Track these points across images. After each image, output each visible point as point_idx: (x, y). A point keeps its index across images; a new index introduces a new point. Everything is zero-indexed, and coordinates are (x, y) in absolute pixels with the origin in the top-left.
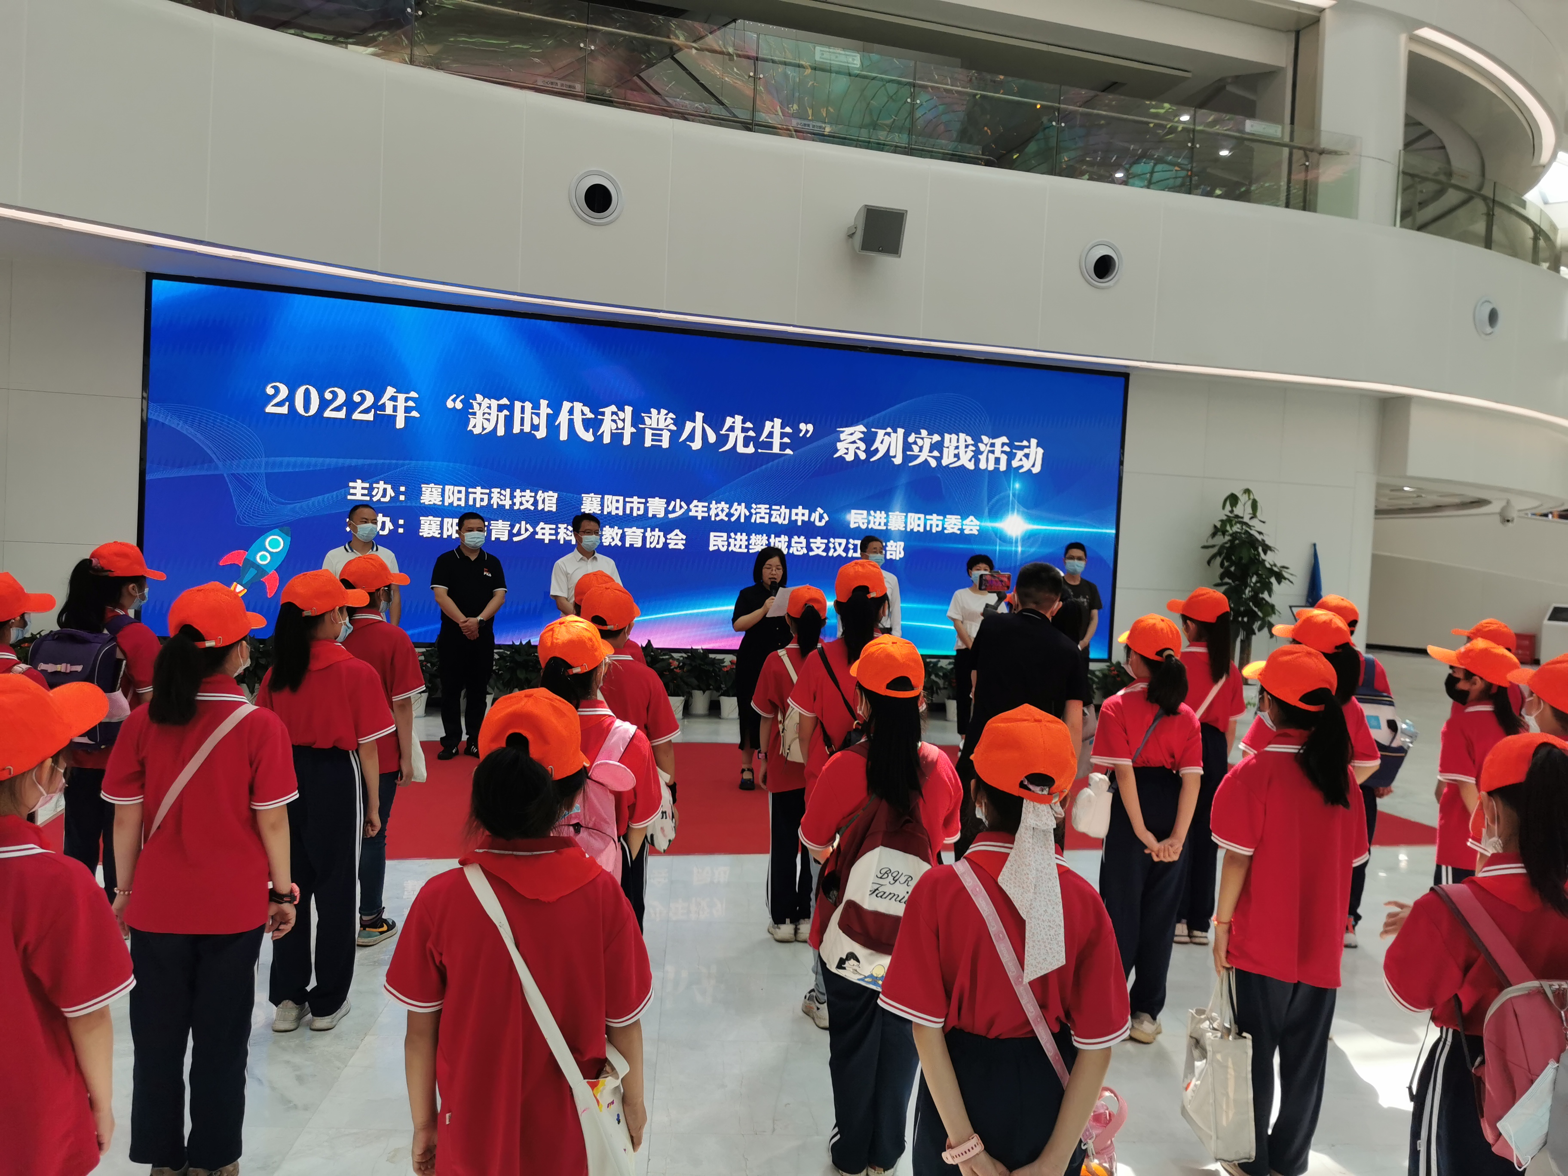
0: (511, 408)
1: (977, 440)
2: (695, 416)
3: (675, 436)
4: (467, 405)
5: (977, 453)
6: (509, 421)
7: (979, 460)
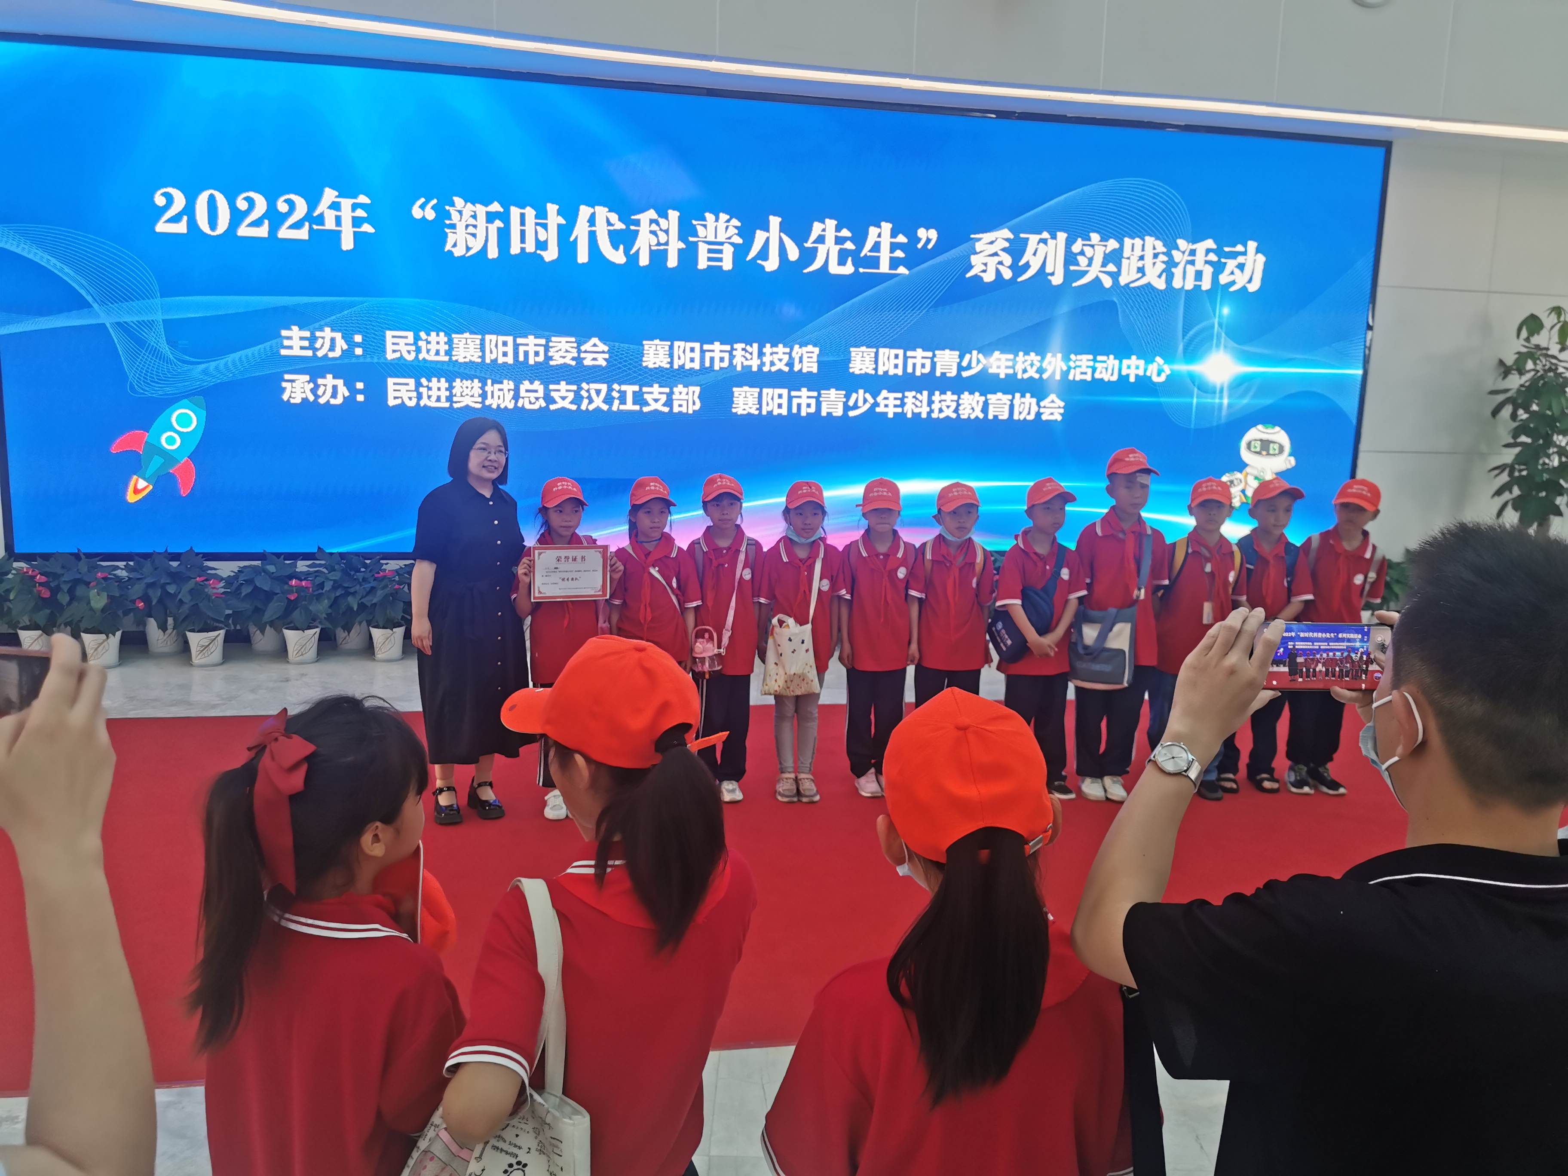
0: (505, 217)
1: (1171, 246)
2: (768, 222)
3: (740, 252)
4: (442, 214)
5: (1171, 264)
6: (504, 236)
7: (1173, 274)
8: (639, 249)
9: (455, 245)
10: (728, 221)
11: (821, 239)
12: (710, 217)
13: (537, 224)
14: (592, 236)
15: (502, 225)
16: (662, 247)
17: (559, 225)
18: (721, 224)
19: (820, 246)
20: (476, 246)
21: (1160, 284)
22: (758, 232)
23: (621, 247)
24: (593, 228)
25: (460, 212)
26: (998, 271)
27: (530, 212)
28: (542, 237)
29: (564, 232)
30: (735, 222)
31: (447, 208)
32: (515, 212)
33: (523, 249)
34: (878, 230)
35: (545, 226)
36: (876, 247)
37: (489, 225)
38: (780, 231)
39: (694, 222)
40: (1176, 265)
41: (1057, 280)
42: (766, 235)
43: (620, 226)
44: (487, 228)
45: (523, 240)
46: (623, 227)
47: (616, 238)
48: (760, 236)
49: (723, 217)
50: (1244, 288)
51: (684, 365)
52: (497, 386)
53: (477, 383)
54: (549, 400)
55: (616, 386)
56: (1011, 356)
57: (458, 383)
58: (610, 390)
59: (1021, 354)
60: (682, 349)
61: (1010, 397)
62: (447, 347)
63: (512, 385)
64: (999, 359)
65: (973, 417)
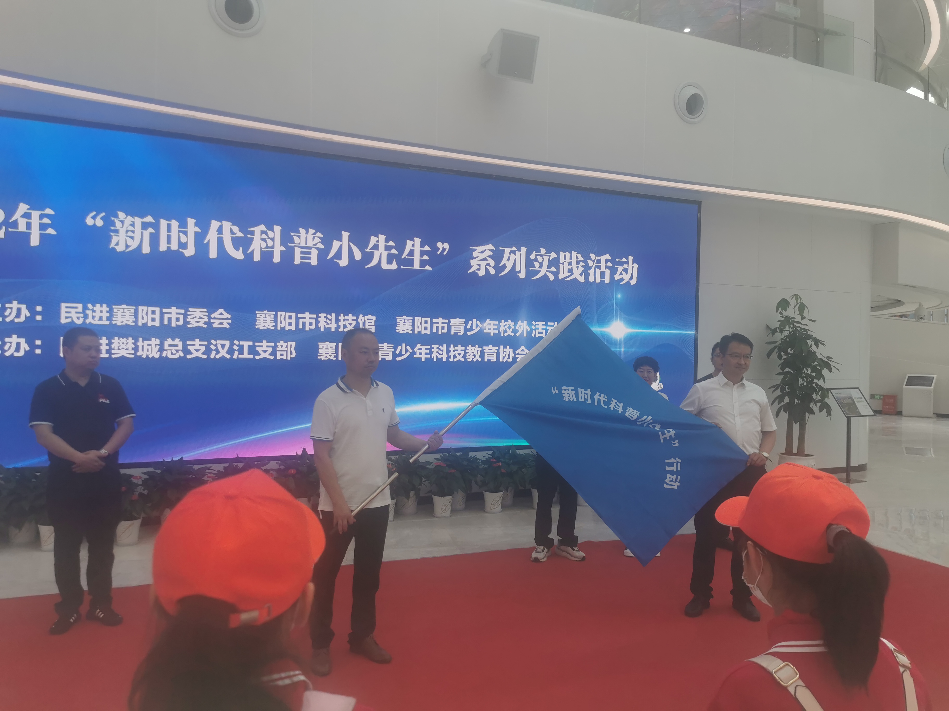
0: (156, 226)
1: (586, 257)
2: (341, 235)
3: (323, 254)
4: (108, 222)
5: (587, 268)
7: (589, 274)
8: (253, 250)
9: (117, 244)
10: (315, 234)
11: (376, 247)
12: (302, 231)
13: (179, 231)
14: (220, 241)
15: (153, 231)
16: (270, 249)
17: (196, 233)
18: (310, 236)
19: (376, 252)
20: (134, 245)
21: (582, 279)
22: (334, 241)
23: (241, 248)
24: (221, 236)
25: (122, 222)
26: (486, 269)
27: (175, 224)
28: (183, 239)
29: (200, 238)
30: (319, 234)
31: (113, 218)
32: (163, 223)
33: (169, 248)
34: (413, 242)
35: (186, 233)
36: (412, 253)
37: (144, 232)
38: (350, 241)
39: (292, 234)
40: (590, 268)
41: (522, 275)
42: (340, 243)
43: (240, 234)
44: (142, 233)
45: (169, 241)
46: (243, 235)
47: (237, 243)
48: (336, 245)
49: (311, 231)
50: (628, 282)
51: (284, 327)
52: (146, 342)
53: (130, 340)
54: (186, 351)
55: (236, 342)
56: (497, 322)
57: (116, 340)
58: (232, 344)
59: (503, 321)
60: (283, 317)
61: (497, 348)
62: (108, 315)
63: (158, 342)
64: (490, 324)
65: (475, 360)
